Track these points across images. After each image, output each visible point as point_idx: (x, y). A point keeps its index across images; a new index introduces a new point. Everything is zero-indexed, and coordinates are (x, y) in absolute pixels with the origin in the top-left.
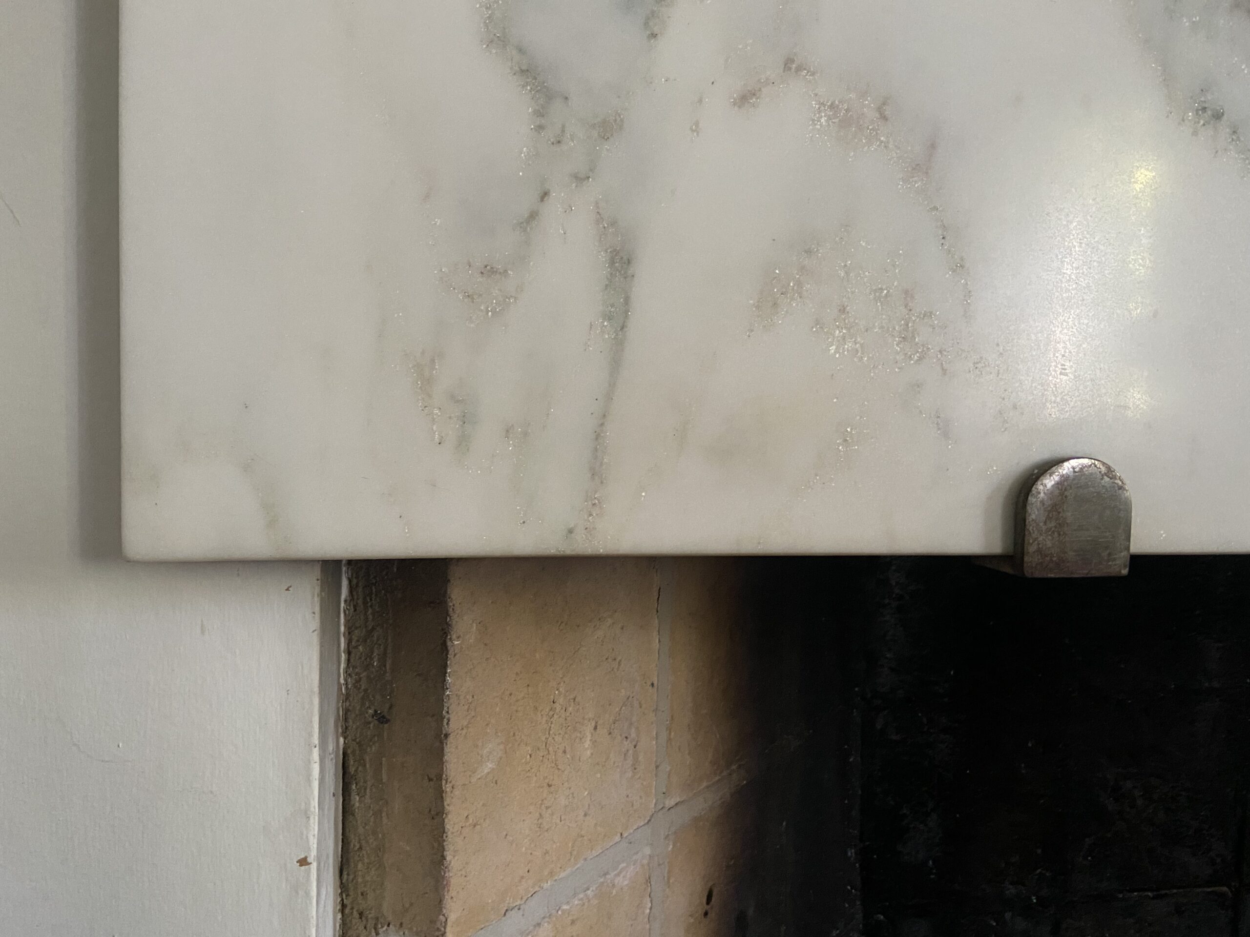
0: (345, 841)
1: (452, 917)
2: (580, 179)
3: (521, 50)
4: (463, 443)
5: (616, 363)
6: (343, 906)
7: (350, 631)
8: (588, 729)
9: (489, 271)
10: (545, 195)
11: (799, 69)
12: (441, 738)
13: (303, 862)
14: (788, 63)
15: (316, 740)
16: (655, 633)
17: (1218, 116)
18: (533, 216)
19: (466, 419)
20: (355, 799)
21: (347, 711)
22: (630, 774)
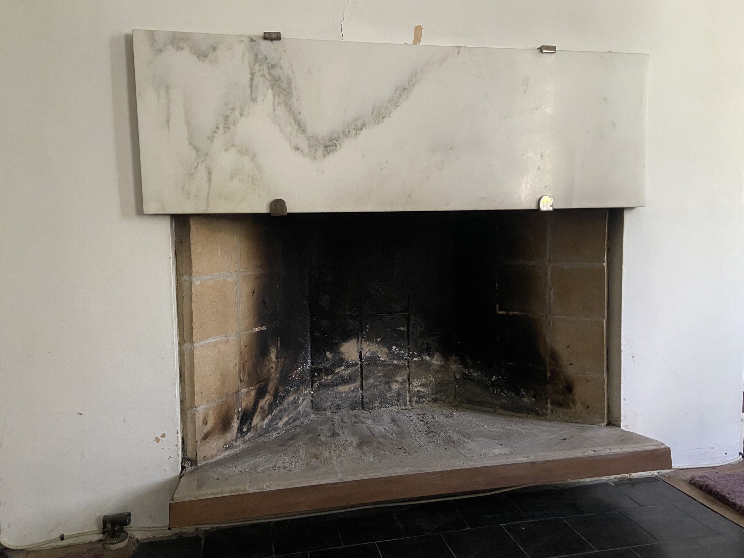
0: (176, 264)
1: (193, 271)
2: (203, 162)
3: (194, 145)
4: (188, 198)
5: (210, 187)
6: (177, 274)
7: (175, 230)
8: (220, 251)
9: (191, 174)
10: (198, 164)
11: (234, 146)
12: (190, 244)
13: (170, 258)
14: (232, 145)
15: (170, 241)
16: (235, 237)
17: (299, 149)
18: (197, 167)
19: (189, 195)
20: (178, 257)
21: (175, 243)
22: (230, 261)
